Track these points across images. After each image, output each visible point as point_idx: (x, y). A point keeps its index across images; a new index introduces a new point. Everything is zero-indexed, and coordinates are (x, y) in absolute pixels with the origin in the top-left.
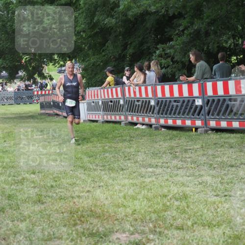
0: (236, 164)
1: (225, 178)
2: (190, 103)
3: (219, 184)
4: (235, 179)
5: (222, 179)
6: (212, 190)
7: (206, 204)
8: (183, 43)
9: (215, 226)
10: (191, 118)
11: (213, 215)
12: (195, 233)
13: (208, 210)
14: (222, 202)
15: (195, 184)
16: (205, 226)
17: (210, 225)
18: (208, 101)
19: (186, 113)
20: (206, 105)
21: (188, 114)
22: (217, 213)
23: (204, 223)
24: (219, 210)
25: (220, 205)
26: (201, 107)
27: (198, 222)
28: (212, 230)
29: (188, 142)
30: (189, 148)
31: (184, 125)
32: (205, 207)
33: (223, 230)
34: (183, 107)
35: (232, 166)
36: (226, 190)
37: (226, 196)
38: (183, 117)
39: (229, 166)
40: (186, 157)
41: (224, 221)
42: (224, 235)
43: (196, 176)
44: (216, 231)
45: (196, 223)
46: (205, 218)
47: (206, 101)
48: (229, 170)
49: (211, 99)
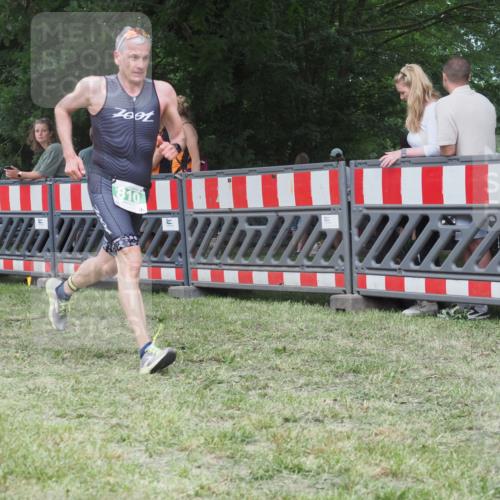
0: (108, 351)
1: (84, 380)
2: (24, 226)
3: (70, 394)
4: (104, 382)
5: (78, 382)
6: (54, 404)
7: (38, 433)
8: (14, 99)
9: (50, 478)
10: (24, 256)
11: (50, 455)
12: (8, 493)
13: (40, 445)
14: (70, 429)
15: (20, 393)
16: (30, 478)
17: (41, 477)
18: (62, 222)
19: (15, 245)
20: (56, 230)
21: (18, 248)
22: (59, 451)
23: (29, 473)
24: (62, 445)
25: (67, 435)
26: (47, 234)
27: (17, 469)
28: (44, 487)
29: (14, 305)
30: (15, 317)
31: (8, 271)
32: (34, 440)
33: (67, 485)
34: (9, 234)
35: (100, 356)
36: (82, 404)
37: (81, 416)
38: (7, 252)
39: (95, 356)
40: (8, 337)
41: (71, 468)
42: (68, 496)
43: (24, 375)
44: (52, 489)
45: (11, 473)
46: (34, 461)
47: (56, 221)
48: (93, 363)
49: (67, 218)
